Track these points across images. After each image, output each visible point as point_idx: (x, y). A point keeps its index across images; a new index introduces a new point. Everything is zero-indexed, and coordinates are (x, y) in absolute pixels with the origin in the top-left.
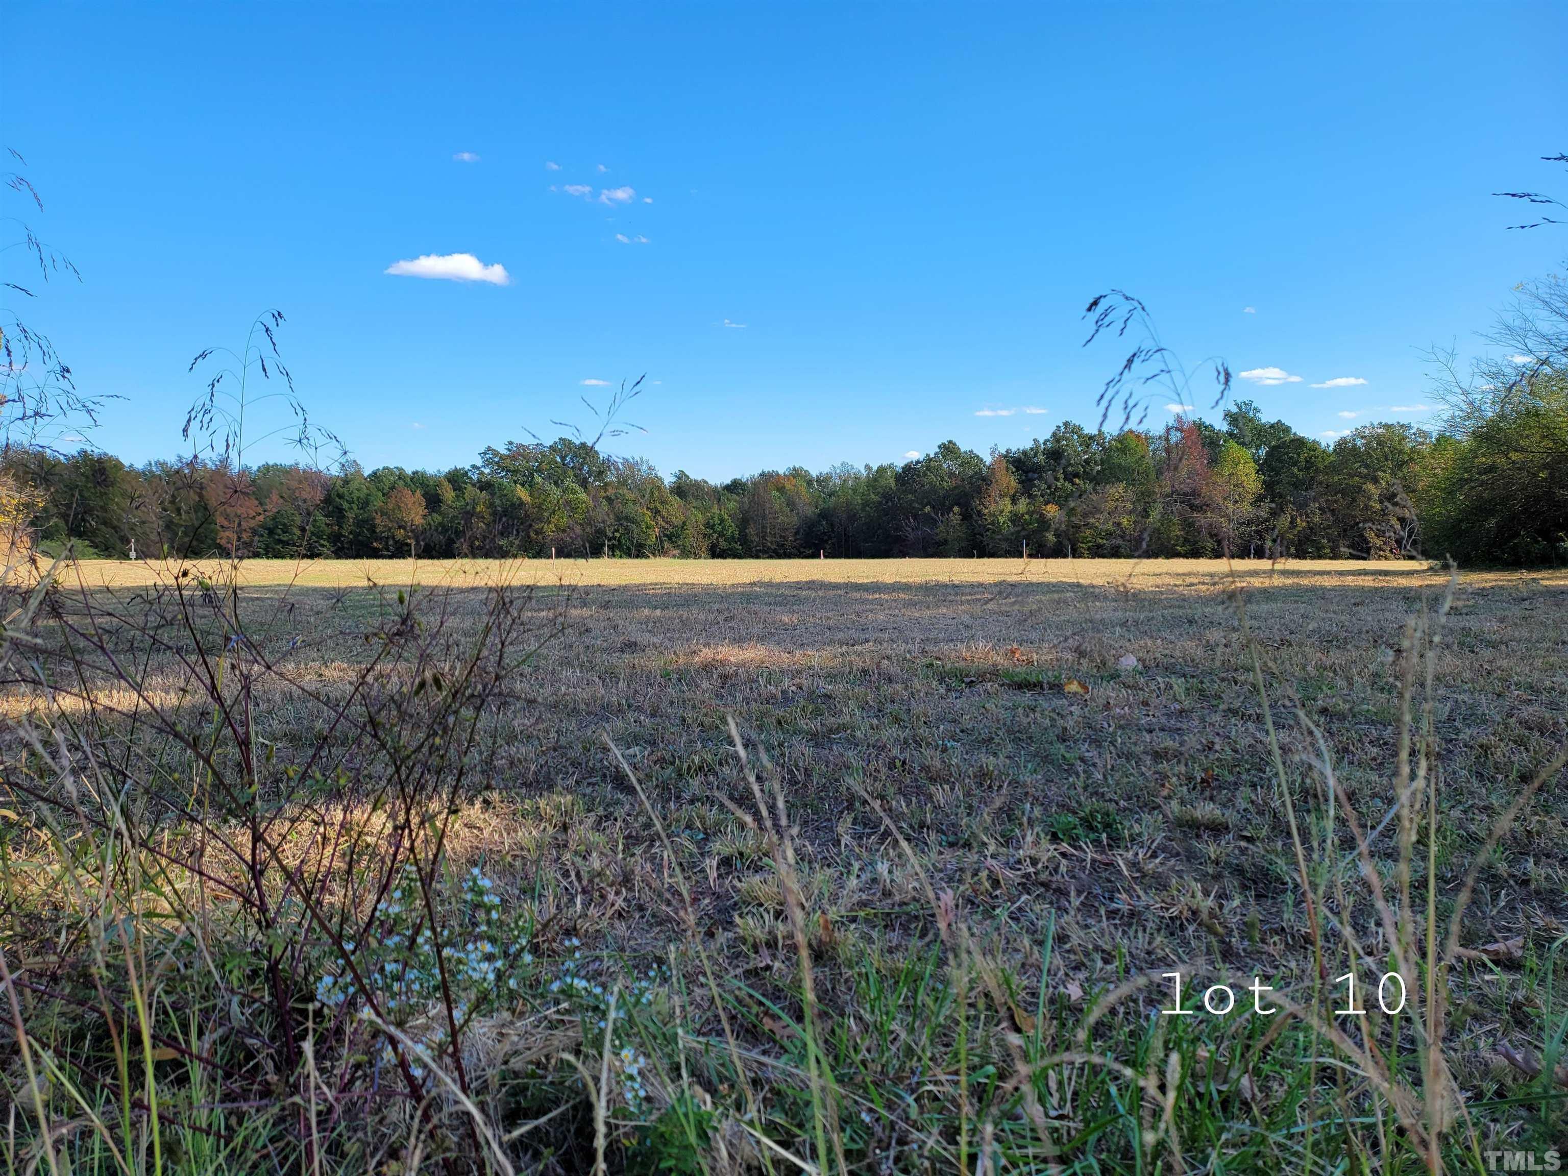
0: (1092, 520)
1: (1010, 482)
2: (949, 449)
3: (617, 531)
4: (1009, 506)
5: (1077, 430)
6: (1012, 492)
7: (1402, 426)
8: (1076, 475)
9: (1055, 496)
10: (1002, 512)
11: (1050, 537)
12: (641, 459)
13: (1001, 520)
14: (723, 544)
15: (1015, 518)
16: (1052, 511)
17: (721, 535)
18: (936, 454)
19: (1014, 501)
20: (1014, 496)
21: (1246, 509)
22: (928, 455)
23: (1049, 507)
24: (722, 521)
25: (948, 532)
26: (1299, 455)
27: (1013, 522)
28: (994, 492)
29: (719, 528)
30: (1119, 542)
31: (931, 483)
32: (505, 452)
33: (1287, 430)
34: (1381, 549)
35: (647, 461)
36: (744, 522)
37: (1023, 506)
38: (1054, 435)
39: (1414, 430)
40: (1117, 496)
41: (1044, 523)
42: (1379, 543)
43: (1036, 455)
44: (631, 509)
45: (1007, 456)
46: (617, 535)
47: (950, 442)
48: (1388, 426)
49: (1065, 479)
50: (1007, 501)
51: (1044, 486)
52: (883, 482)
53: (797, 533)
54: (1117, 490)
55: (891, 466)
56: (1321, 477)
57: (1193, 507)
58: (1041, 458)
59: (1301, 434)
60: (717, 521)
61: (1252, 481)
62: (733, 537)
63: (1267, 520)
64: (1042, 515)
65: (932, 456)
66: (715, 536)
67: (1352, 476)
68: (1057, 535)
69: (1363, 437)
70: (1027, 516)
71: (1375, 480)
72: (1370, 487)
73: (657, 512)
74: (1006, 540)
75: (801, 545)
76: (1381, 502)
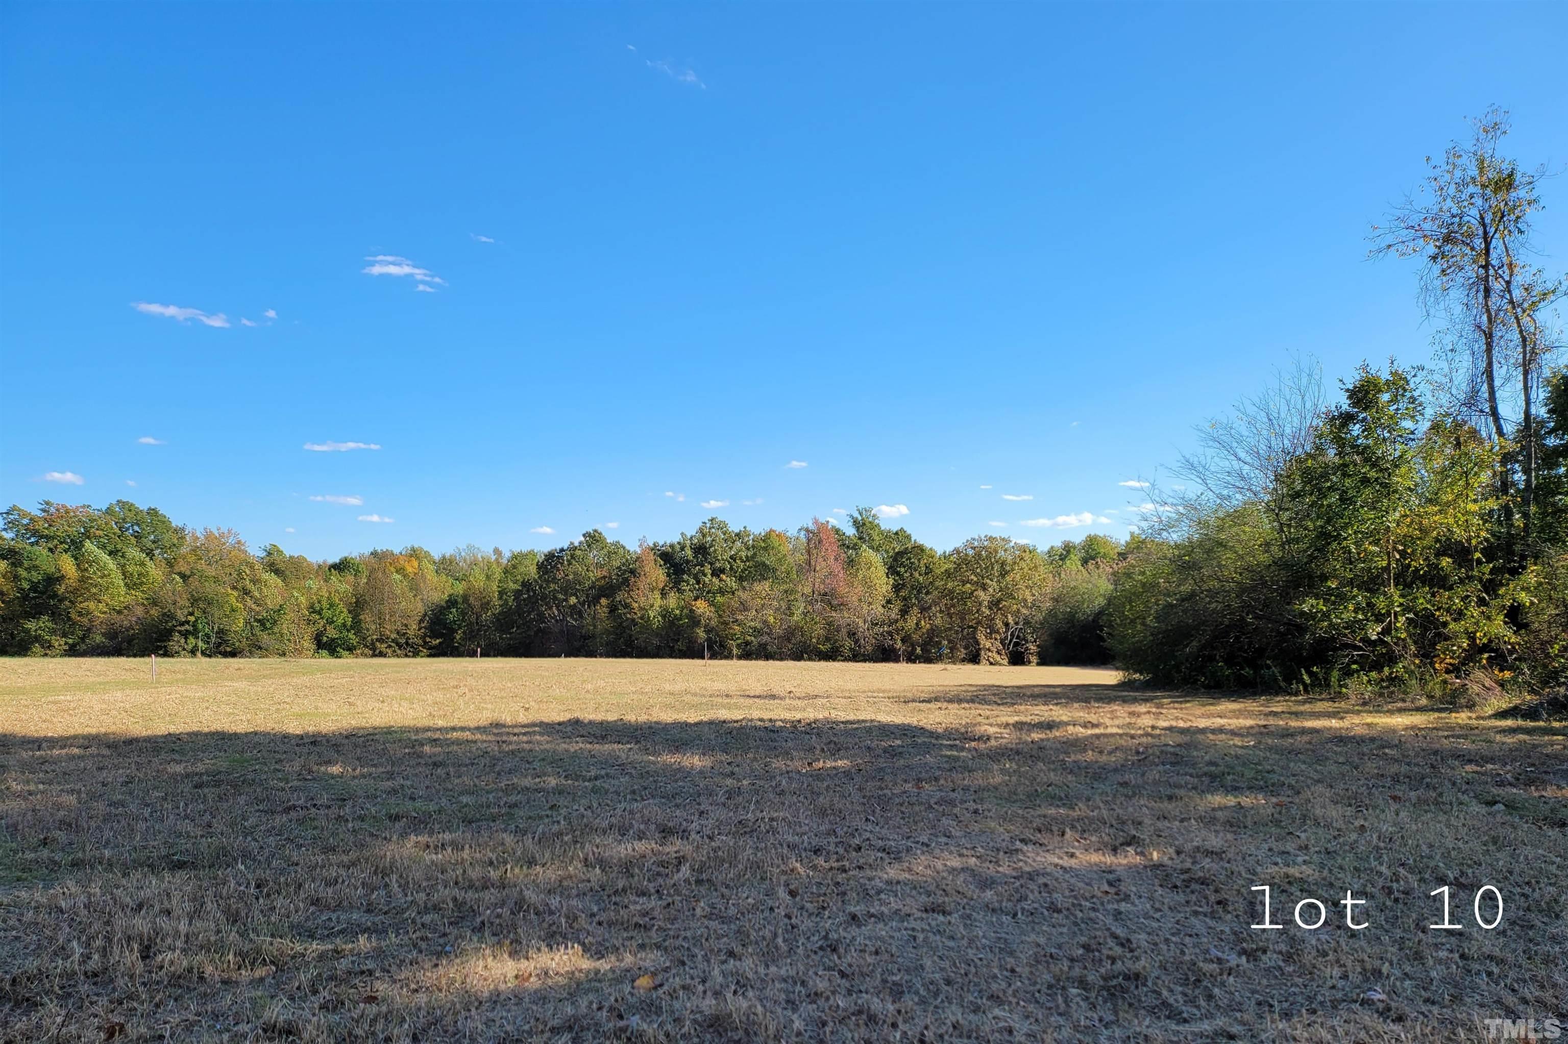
0: (740, 617)
1: (658, 574)
2: (593, 539)
3: (191, 614)
4: (659, 600)
5: (722, 526)
6: (661, 586)
7: (1003, 539)
8: (722, 571)
9: (703, 593)
10: (652, 606)
11: (701, 634)
12: (229, 531)
13: (652, 614)
14: (332, 633)
15: (665, 613)
16: (701, 607)
17: (330, 622)
18: (580, 543)
19: (664, 594)
20: (663, 589)
21: (878, 610)
22: (572, 543)
23: (698, 602)
24: (332, 605)
25: (595, 627)
26: (919, 560)
27: (664, 617)
28: (643, 583)
29: (327, 614)
30: (765, 638)
31: (575, 574)
32: (39, 514)
33: (909, 537)
34: (989, 650)
35: (236, 535)
36: (357, 606)
37: (672, 601)
38: (701, 530)
39: (1012, 544)
40: (764, 594)
41: (694, 620)
42: (988, 645)
43: (682, 549)
44: (210, 588)
45: (654, 548)
46: (192, 619)
47: (595, 531)
48: (991, 539)
49: (712, 575)
50: (657, 594)
51: (692, 581)
52: (522, 569)
53: (421, 621)
54: (763, 587)
55: (532, 553)
56: (939, 583)
57: (833, 608)
58: (689, 553)
59: (921, 541)
60: (325, 605)
61: (883, 584)
62: (344, 625)
63: (897, 621)
64: (692, 611)
65: (576, 544)
66: (322, 622)
67: (964, 583)
68: (708, 632)
69: (974, 548)
70: (678, 612)
71: (984, 588)
72: (981, 593)
73: (246, 592)
74: (657, 635)
75: (425, 635)
76: (990, 608)
